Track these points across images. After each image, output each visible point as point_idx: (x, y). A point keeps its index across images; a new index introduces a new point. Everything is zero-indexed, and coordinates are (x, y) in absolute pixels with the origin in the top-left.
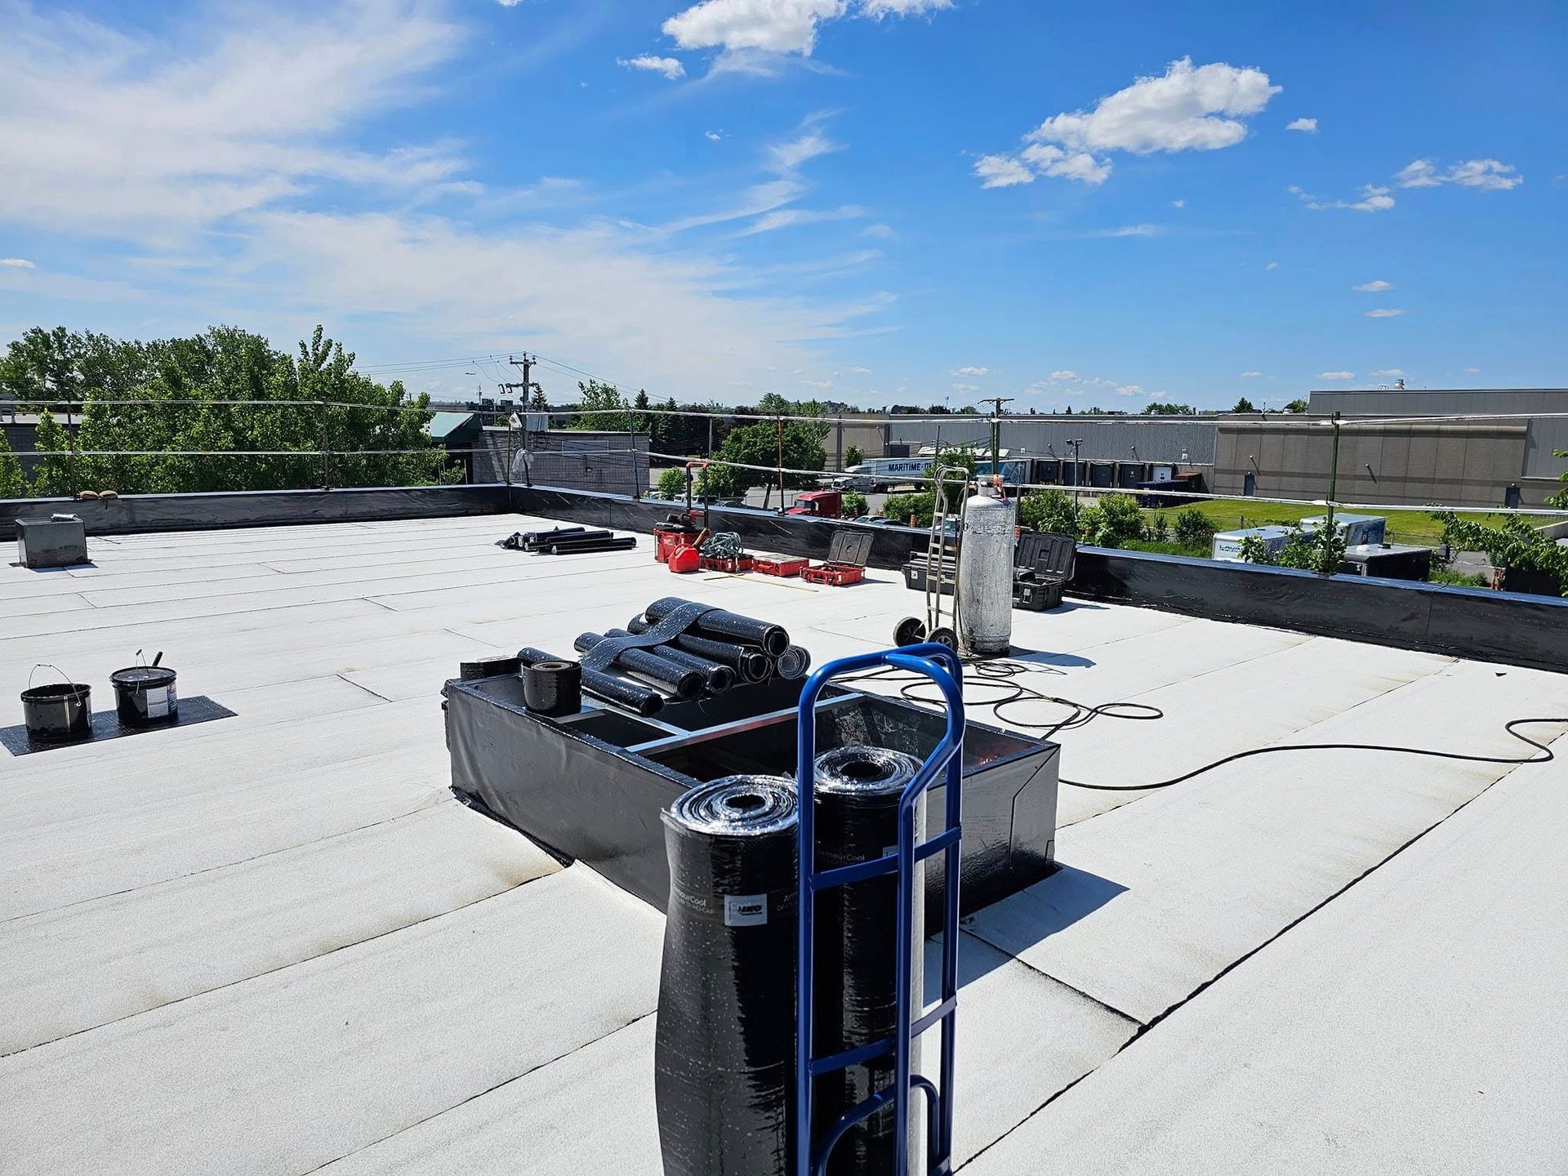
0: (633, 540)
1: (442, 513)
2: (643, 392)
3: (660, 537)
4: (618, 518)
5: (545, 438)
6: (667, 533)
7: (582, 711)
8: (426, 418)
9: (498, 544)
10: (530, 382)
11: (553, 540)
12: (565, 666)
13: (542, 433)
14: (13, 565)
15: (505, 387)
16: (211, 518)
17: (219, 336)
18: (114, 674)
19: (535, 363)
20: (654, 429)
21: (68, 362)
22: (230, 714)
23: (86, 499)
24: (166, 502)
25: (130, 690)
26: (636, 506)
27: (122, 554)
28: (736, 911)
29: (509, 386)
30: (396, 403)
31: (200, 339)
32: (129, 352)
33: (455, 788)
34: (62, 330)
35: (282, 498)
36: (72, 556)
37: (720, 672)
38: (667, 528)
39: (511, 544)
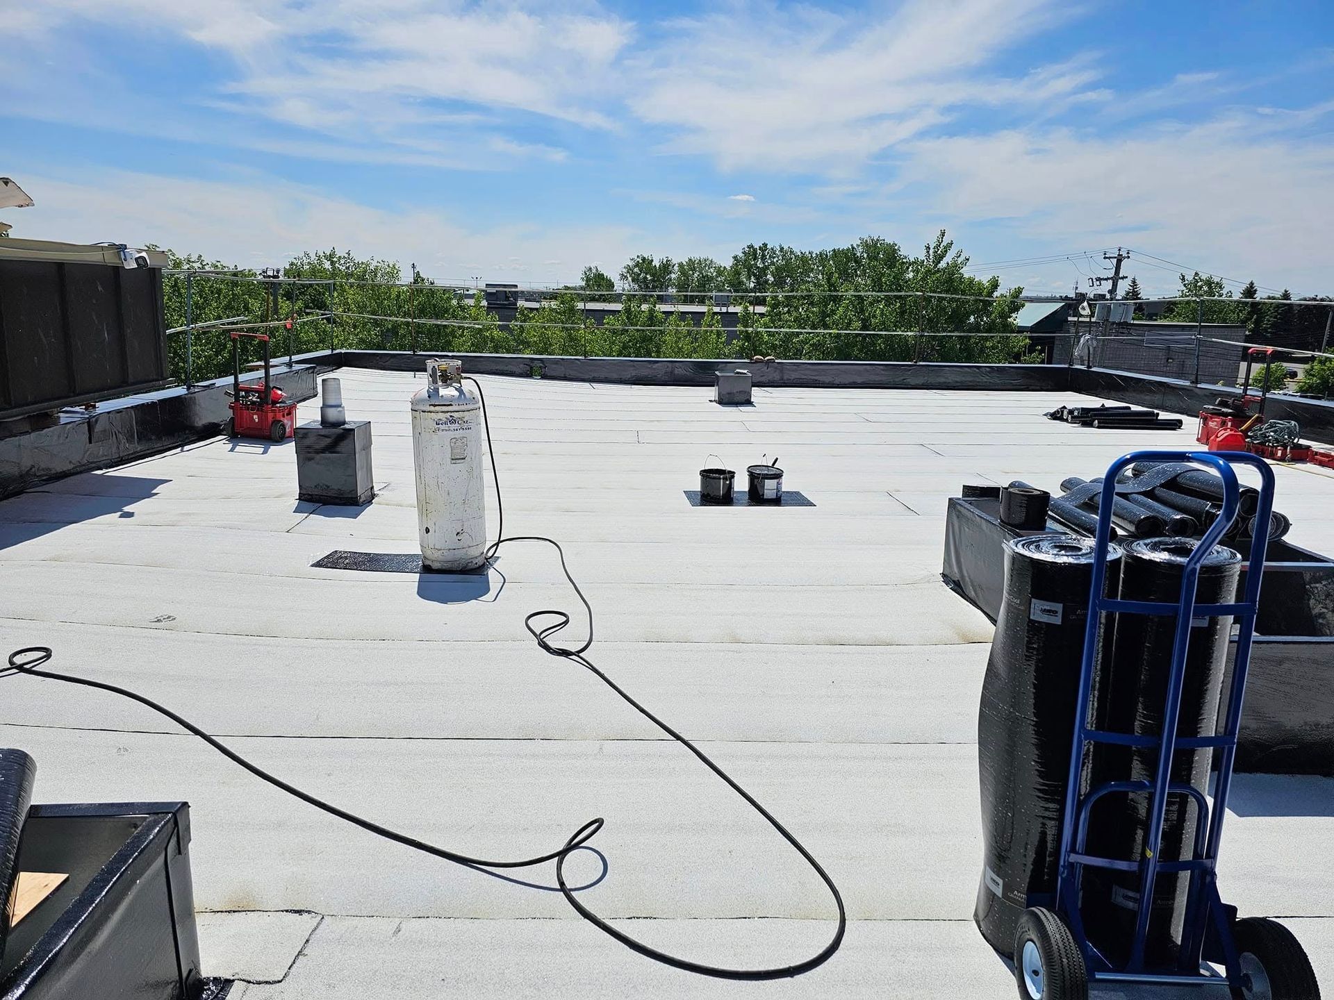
0: (1180, 422)
1: (1004, 388)
2: (1252, 284)
3: (1205, 420)
4: (1171, 400)
5: (1127, 329)
6: (1214, 416)
7: (1047, 531)
8: (1016, 308)
9: (1045, 415)
10: (1121, 275)
11: (1095, 415)
12: (1036, 493)
13: (1126, 323)
14: (711, 401)
15: (1095, 280)
16: (831, 380)
17: (866, 245)
18: (749, 467)
19: (1129, 257)
20: (1257, 323)
21: (767, 268)
22: (812, 505)
23: (757, 362)
24: (804, 366)
25: (756, 478)
26: (1192, 390)
27: (772, 400)
28: (1041, 611)
29: (1099, 279)
30: (990, 294)
31: (853, 248)
32: (803, 259)
33: (944, 575)
34: (765, 245)
35: (882, 367)
36: (743, 398)
37: (1181, 519)
38: (1216, 411)
39: (1056, 416)
